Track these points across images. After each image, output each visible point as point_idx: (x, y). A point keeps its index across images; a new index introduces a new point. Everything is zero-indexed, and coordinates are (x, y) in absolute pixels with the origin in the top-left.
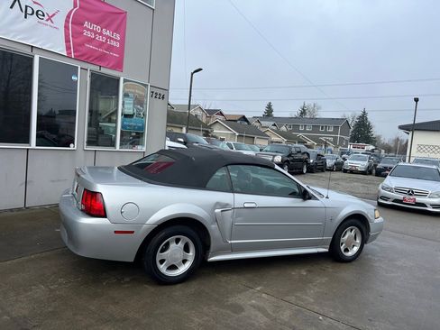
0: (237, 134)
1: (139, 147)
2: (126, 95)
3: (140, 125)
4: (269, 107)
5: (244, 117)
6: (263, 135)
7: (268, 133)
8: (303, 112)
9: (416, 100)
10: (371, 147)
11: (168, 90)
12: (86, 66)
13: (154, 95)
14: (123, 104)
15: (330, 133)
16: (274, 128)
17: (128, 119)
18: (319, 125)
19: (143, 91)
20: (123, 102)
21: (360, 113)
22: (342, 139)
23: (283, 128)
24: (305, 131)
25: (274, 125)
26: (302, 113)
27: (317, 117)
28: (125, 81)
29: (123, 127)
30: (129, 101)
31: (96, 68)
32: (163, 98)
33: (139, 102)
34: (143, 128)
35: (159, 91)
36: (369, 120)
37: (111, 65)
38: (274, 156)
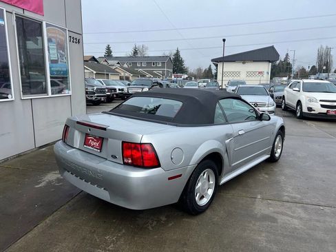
0: (95, 72)
1: (66, 91)
2: (50, 40)
3: (65, 69)
4: (108, 48)
5: (94, 58)
6: (114, 72)
7: (117, 70)
8: (136, 52)
9: (224, 40)
10: (186, 76)
11: (81, 35)
12: (11, 8)
13: (72, 40)
14: (49, 50)
15: (159, 67)
16: (119, 65)
17: (54, 65)
18: (151, 62)
19: (63, 36)
20: (48, 47)
21: (175, 52)
22: (168, 71)
23: (125, 66)
24: (141, 67)
25: (118, 63)
26: (134, 53)
27: (146, 55)
28: (48, 25)
29: (51, 72)
30: (53, 46)
31: (20, 12)
32: (79, 42)
33: (61, 47)
34: (66, 72)
35: (75, 36)
36: (181, 56)
37: (33, 8)
38: (143, 89)
